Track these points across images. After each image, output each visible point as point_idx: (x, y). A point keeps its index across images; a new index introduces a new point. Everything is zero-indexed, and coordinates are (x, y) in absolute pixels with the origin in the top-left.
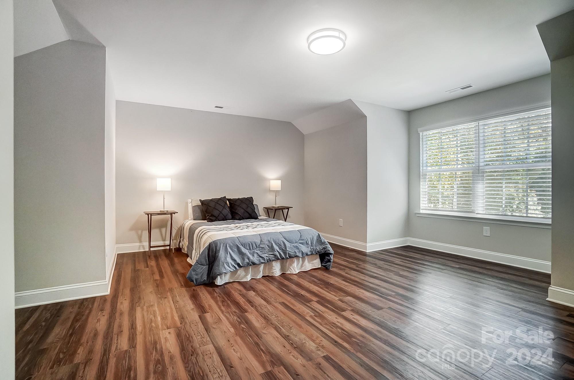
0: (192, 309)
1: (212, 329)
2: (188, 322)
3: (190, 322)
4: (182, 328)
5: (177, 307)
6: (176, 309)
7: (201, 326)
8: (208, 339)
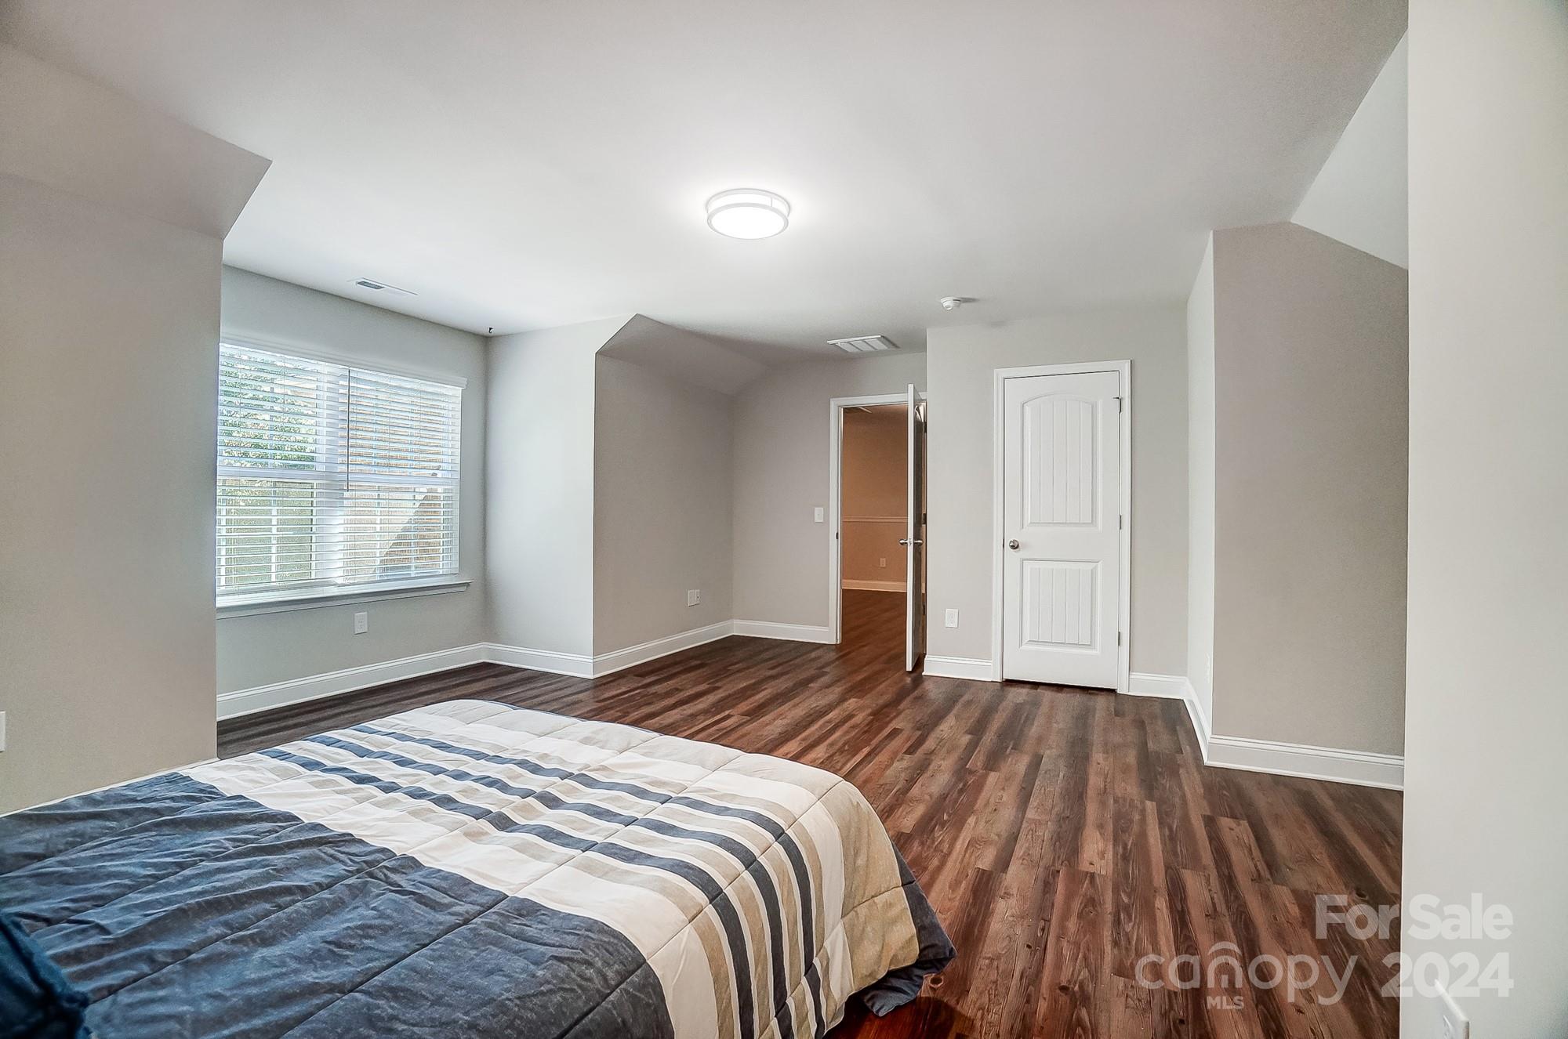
0: (1007, 895)
1: (1004, 835)
2: (1041, 869)
3: (1034, 867)
4: (1060, 862)
5: (1042, 923)
6: (1049, 921)
7: (1019, 851)
8: (1025, 825)
